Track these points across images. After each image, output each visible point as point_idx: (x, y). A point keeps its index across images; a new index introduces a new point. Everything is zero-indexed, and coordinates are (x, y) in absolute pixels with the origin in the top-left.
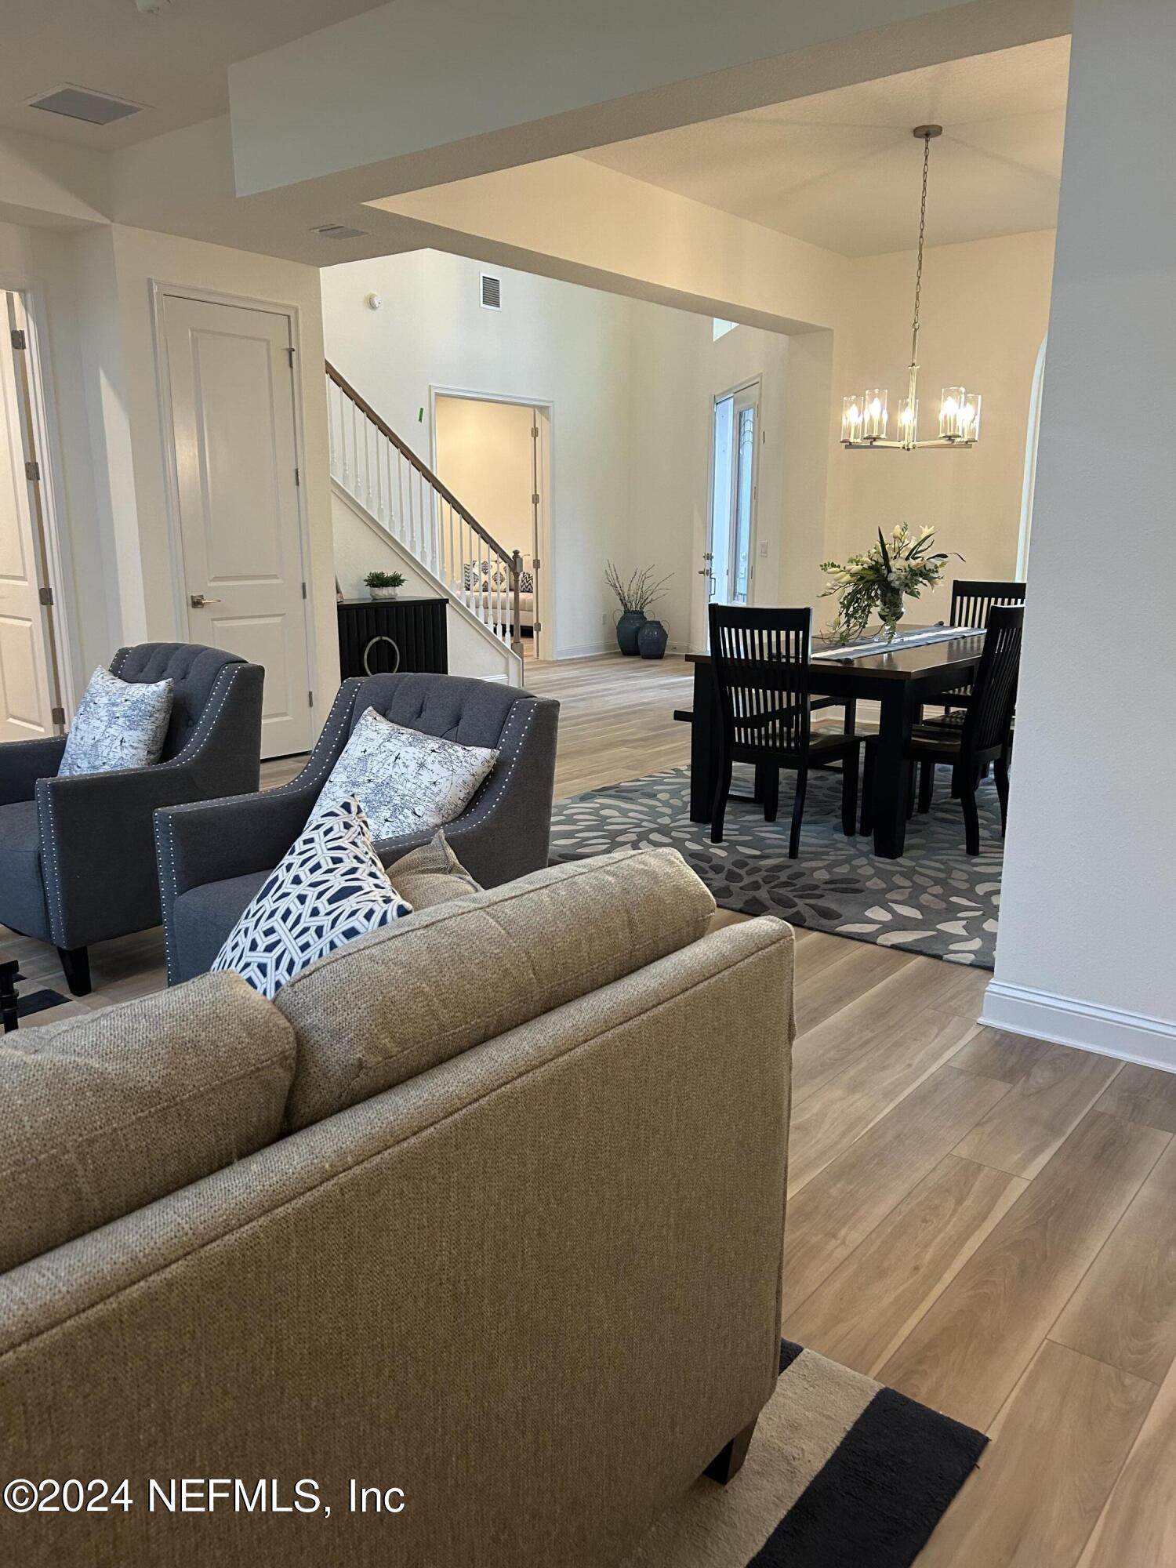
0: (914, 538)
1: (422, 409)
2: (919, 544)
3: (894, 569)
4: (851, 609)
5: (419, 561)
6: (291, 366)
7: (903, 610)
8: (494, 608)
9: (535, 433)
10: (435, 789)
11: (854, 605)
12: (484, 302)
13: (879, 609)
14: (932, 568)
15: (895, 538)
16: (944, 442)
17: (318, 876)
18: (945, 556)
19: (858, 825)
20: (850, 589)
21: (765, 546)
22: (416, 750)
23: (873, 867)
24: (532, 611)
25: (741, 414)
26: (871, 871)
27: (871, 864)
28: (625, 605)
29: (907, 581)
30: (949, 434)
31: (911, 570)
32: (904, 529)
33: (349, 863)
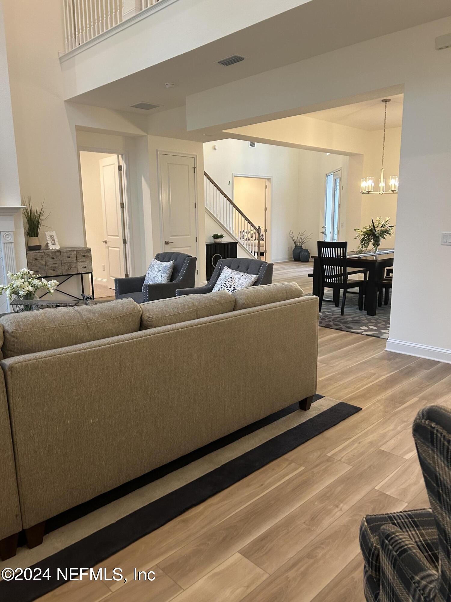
0: (383, 221)
1: (229, 181)
2: (385, 223)
3: (377, 231)
4: (363, 243)
5: (229, 230)
6: (194, 172)
7: (380, 243)
8: (252, 246)
9: (266, 187)
10: (243, 284)
11: (364, 241)
12: (250, 146)
13: (372, 243)
14: (388, 230)
15: (377, 221)
16: (391, 192)
17: (228, 288)
18: (392, 226)
19: (363, 308)
20: (363, 237)
21: (342, 224)
22: (238, 275)
23: (366, 318)
24: (264, 247)
25: (335, 180)
26: (365, 319)
27: (365, 317)
28: (296, 244)
29: (381, 234)
30: (393, 190)
31: (382, 231)
32: (380, 218)
33: (233, 286)
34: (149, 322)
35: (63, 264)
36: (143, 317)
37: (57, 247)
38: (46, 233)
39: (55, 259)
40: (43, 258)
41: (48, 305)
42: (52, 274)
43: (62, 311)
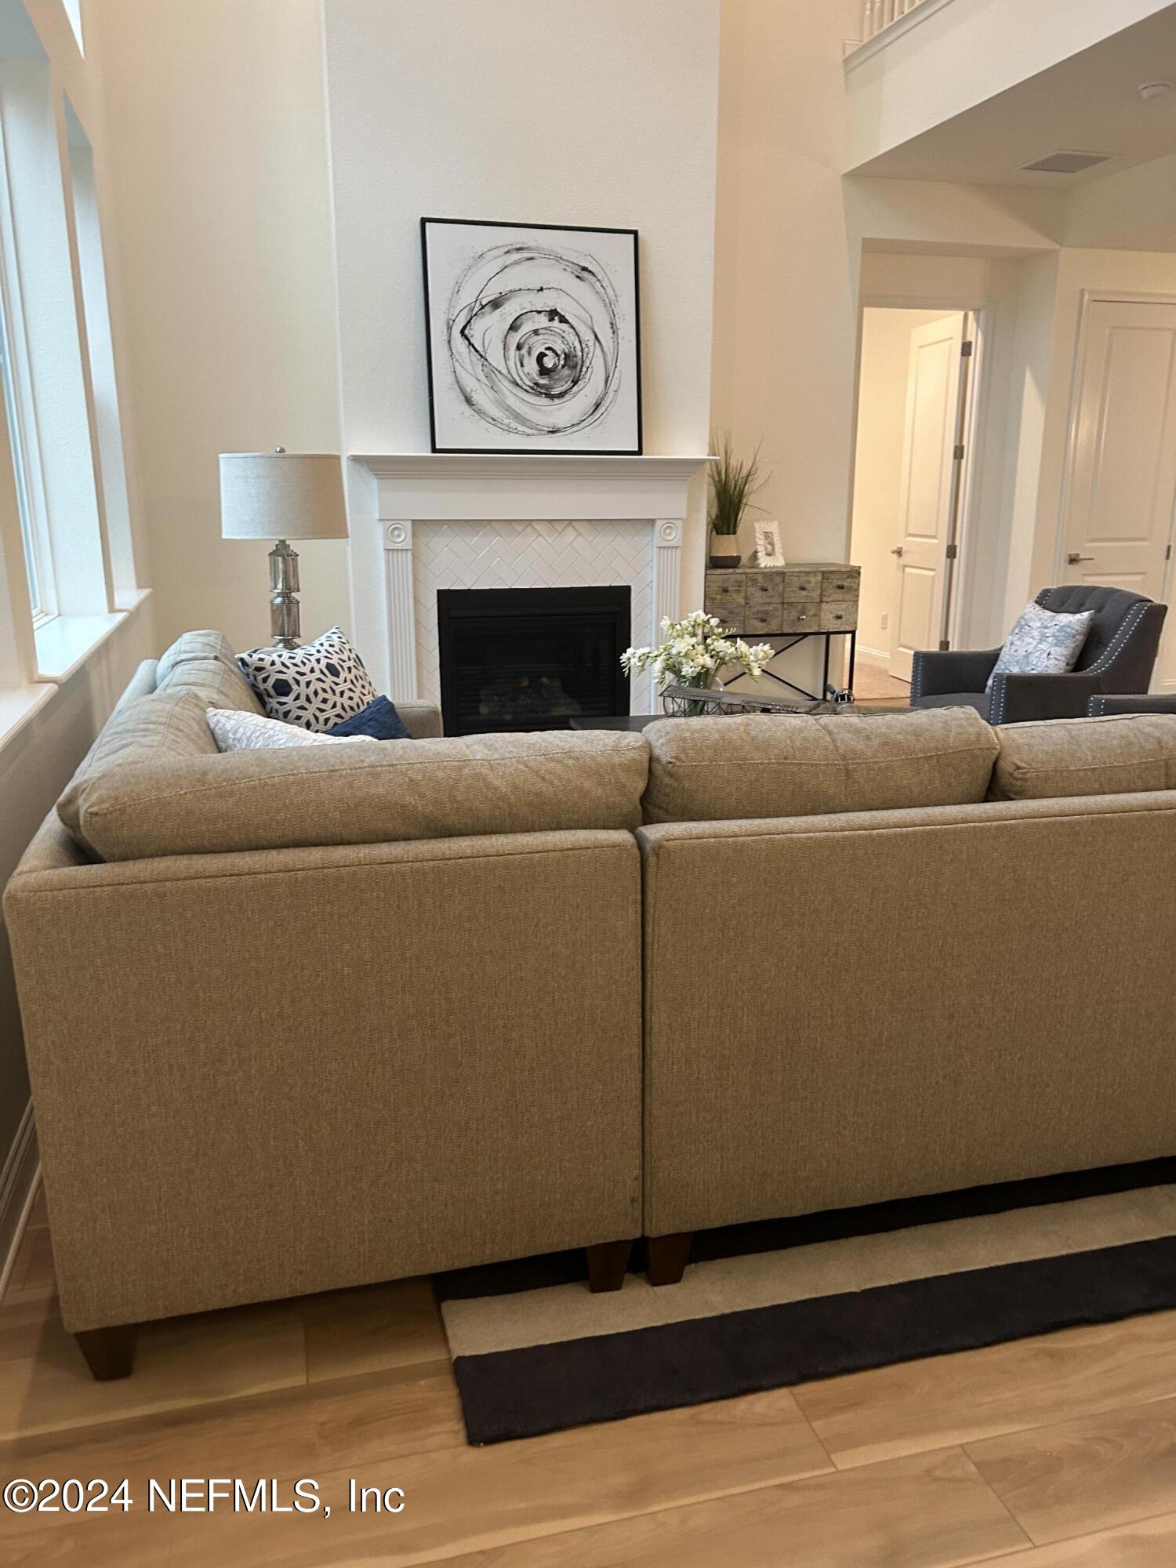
34: (1018, 779)
35: (786, 606)
36: (1002, 764)
37: (778, 562)
38: (756, 525)
39: (770, 592)
40: (741, 589)
41: (743, 707)
42: (757, 630)
43: (787, 724)
